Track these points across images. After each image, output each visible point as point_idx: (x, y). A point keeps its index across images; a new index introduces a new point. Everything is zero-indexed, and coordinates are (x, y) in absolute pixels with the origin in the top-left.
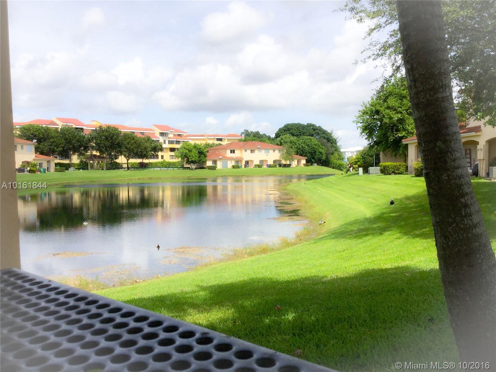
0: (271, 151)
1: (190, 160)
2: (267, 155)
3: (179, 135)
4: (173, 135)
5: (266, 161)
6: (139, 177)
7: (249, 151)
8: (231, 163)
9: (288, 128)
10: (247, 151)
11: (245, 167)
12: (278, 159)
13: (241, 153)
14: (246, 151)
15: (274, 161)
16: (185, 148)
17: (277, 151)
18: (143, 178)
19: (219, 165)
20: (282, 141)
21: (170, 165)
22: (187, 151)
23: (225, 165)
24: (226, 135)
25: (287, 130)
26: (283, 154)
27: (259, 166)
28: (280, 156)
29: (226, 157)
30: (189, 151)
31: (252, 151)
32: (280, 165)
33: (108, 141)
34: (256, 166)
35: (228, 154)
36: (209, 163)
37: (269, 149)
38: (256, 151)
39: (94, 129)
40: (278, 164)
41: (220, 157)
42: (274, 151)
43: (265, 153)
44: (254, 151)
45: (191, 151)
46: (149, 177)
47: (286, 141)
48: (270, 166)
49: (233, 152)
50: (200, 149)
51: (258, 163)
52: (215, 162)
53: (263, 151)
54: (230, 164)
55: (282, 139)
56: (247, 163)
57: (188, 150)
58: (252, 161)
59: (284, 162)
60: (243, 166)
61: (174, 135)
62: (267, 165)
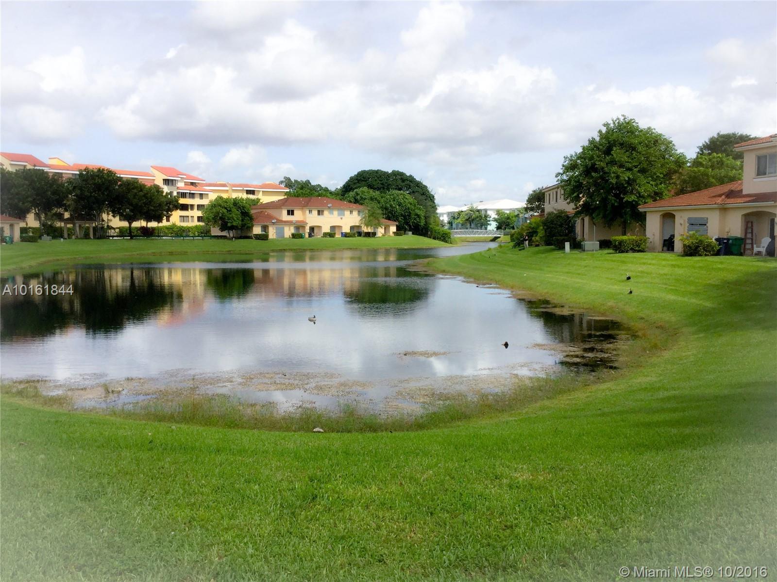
0: (347, 213)
1: (229, 225)
2: (341, 218)
3: (192, 184)
4: (183, 184)
5: (340, 227)
6: (154, 251)
7: (315, 212)
8: (290, 230)
9: (363, 178)
10: (313, 212)
11: (310, 235)
12: (358, 225)
13: (304, 214)
14: (310, 211)
15: (352, 228)
16: (220, 206)
17: (355, 213)
18: (161, 253)
19: (272, 233)
20: (358, 197)
21: (184, 231)
22: (225, 211)
23: (280, 233)
24: (260, 186)
25: (363, 181)
26: (364, 218)
27: (331, 235)
28: (361, 220)
29: (282, 221)
30: (228, 211)
31: (320, 213)
32: (360, 234)
33: (103, 194)
34: (325, 235)
35: (285, 216)
36: (257, 230)
37: (344, 210)
38: (326, 213)
39: (78, 173)
40: (356, 232)
41: (273, 221)
42: (351, 212)
43: (339, 215)
44: (323, 211)
45: (230, 211)
46: (169, 250)
47: (364, 197)
48: (345, 235)
49: (291, 213)
50: (244, 207)
51: (328, 230)
52: (265, 228)
53: (336, 213)
54: (288, 231)
55: (358, 194)
56: (312, 229)
57: (226, 208)
58: (319, 227)
59: (365, 229)
60: (307, 236)
61: (186, 184)
62: (342, 233)
